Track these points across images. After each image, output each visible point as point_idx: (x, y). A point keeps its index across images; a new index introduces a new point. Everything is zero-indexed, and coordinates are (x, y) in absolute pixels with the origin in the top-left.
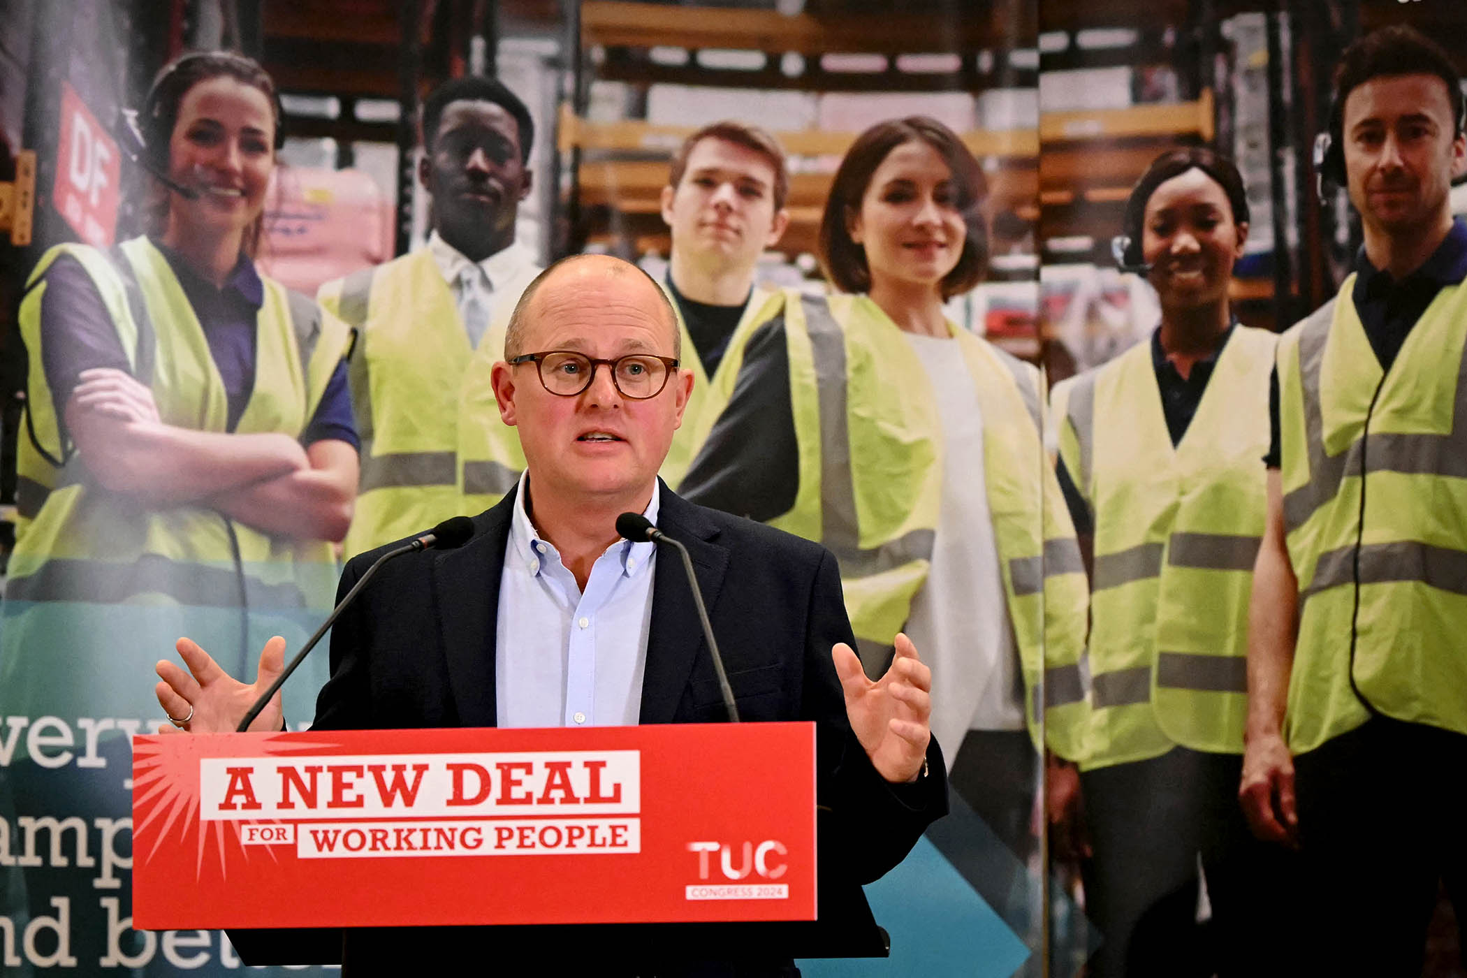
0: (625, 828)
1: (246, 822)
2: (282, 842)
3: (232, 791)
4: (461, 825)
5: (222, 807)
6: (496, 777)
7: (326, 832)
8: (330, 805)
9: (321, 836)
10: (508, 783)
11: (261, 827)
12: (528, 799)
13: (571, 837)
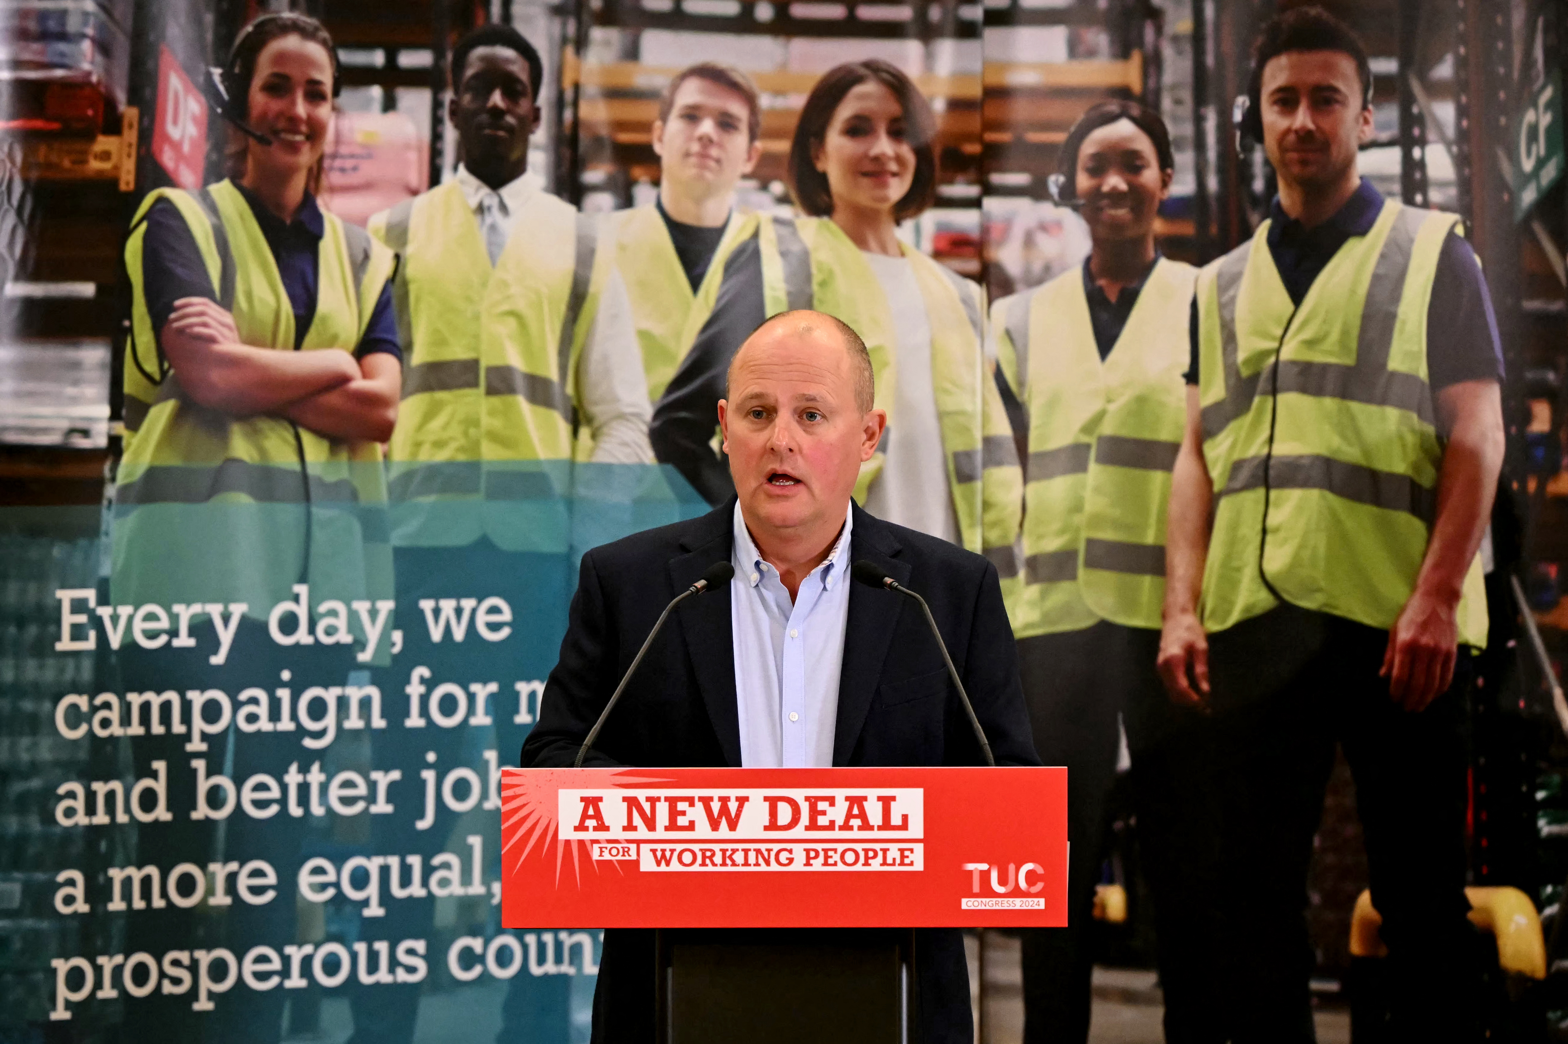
0: (912, 850)
1: (597, 841)
2: (627, 858)
3: (585, 816)
4: (776, 847)
5: (576, 829)
6: (805, 808)
7: (663, 851)
8: (667, 829)
9: (659, 854)
10: (814, 813)
11: (609, 846)
12: (831, 826)
13: (867, 858)
